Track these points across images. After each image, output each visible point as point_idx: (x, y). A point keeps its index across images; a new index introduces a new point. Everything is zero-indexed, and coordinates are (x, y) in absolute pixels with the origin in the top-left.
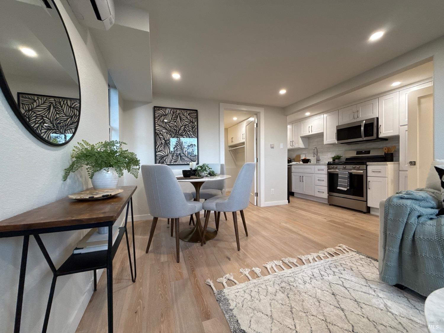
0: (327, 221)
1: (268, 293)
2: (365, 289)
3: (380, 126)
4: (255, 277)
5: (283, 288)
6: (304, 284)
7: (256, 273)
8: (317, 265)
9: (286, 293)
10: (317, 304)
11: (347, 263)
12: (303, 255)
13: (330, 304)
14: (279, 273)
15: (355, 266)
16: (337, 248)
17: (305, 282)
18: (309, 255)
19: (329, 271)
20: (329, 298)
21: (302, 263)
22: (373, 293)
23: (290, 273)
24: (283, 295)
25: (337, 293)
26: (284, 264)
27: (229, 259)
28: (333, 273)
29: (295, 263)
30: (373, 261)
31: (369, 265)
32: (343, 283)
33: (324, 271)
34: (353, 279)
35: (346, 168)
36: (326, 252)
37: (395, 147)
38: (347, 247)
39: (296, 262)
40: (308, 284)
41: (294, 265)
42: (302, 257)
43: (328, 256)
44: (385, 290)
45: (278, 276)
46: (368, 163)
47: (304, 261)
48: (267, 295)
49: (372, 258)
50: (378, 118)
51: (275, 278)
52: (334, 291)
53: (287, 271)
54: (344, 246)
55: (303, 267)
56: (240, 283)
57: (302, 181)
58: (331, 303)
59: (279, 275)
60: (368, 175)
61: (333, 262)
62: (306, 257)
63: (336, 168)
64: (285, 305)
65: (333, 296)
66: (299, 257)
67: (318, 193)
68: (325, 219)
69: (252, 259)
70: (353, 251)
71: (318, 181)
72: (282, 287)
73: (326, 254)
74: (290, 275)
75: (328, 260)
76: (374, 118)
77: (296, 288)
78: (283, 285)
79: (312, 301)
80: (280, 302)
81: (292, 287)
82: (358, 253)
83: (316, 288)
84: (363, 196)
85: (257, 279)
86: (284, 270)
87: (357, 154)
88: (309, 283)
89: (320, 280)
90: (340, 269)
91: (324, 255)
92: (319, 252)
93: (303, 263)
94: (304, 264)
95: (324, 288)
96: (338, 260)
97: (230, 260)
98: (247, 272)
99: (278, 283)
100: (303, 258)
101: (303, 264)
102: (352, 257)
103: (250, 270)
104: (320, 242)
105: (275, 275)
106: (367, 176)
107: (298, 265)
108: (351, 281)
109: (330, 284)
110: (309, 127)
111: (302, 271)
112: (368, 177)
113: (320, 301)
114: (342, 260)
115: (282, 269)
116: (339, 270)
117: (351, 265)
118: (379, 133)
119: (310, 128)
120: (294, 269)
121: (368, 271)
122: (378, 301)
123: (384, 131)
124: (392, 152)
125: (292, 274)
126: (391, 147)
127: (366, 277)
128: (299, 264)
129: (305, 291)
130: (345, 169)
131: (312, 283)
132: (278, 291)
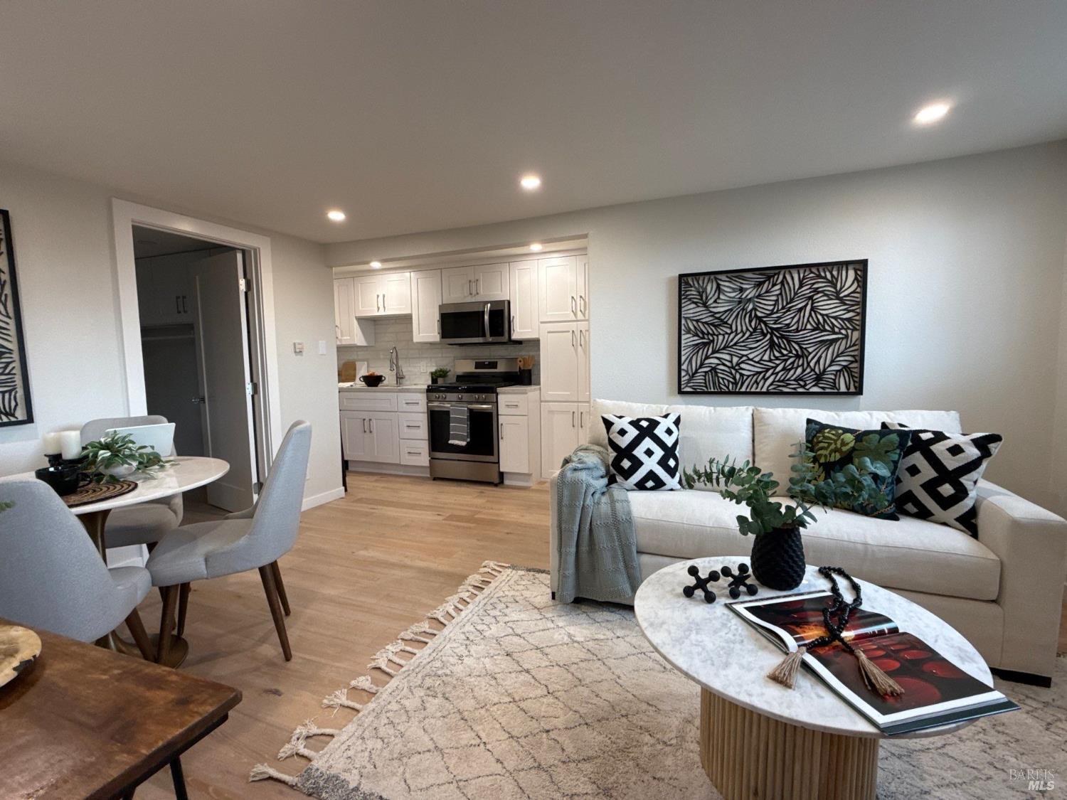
0: (444, 520)
1: (409, 713)
2: (541, 625)
3: (513, 317)
4: (366, 699)
5: (432, 689)
6: (460, 662)
7: (364, 690)
8: (466, 617)
9: (440, 695)
10: (493, 682)
11: (507, 593)
12: (435, 608)
13: (510, 673)
14: (409, 664)
15: (517, 594)
16: (482, 570)
17: (460, 658)
18: (445, 605)
19: (488, 620)
20: (505, 664)
21: (440, 625)
22: (552, 626)
23: (430, 655)
24: (436, 701)
25: (512, 650)
26: (407, 642)
27: (277, 692)
28: (494, 620)
29: (428, 631)
30: (537, 575)
31: (534, 583)
32: (513, 629)
33: (480, 622)
34: (523, 616)
35: (463, 400)
36: (470, 585)
37: (533, 357)
38: (496, 563)
39: (429, 628)
40: (467, 658)
41: (428, 635)
42: (435, 613)
43: (475, 592)
44: (563, 613)
45: (410, 672)
46: (499, 390)
47: (442, 620)
48: (409, 718)
49: (534, 570)
50: (509, 302)
51: (408, 678)
52: (507, 649)
53: (422, 654)
54: (492, 564)
55: (446, 631)
56: (341, 729)
57: (368, 431)
58: (510, 670)
59: (411, 669)
60: (499, 413)
61: (486, 600)
62: (441, 610)
63: (444, 400)
64: (449, 714)
65: (508, 658)
66: (429, 615)
67: (407, 457)
68: (439, 515)
69: (337, 664)
70: (506, 567)
71: (406, 430)
72: (428, 688)
73: (470, 588)
74: (432, 658)
75: (477, 599)
76: (504, 301)
77: (451, 676)
78: (428, 682)
79: (483, 682)
80: (439, 714)
81: (444, 678)
82: (514, 569)
83: (482, 659)
84: (492, 455)
85: (373, 699)
86: (415, 654)
87: (476, 368)
88: (466, 656)
89: (481, 641)
90: (500, 608)
91: (468, 594)
92: (459, 591)
93: (442, 623)
94: (445, 625)
95: (492, 652)
96: (492, 594)
97: (280, 695)
98: (342, 697)
99: (417, 684)
100: (439, 614)
101: (442, 626)
102: (508, 578)
103: (346, 690)
104: (451, 570)
105: (404, 672)
106: (498, 415)
107: (435, 632)
108: (522, 621)
109: (497, 640)
110: (378, 296)
111: (447, 640)
112: (499, 417)
113: (496, 676)
114: (497, 590)
115: (410, 655)
116: (500, 611)
117: (512, 593)
118: (512, 332)
119: (381, 298)
120: (432, 643)
121: (535, 594)
122: (560, 634)
123: (520, 329)
124: (530, 368)
125: (434, 654)
126: (527, 357)
127: (537, 605)
128: (437, 630)
129: (468, 674)
130: (460, 401)
131: (472, 652)
132: (425, 698)
